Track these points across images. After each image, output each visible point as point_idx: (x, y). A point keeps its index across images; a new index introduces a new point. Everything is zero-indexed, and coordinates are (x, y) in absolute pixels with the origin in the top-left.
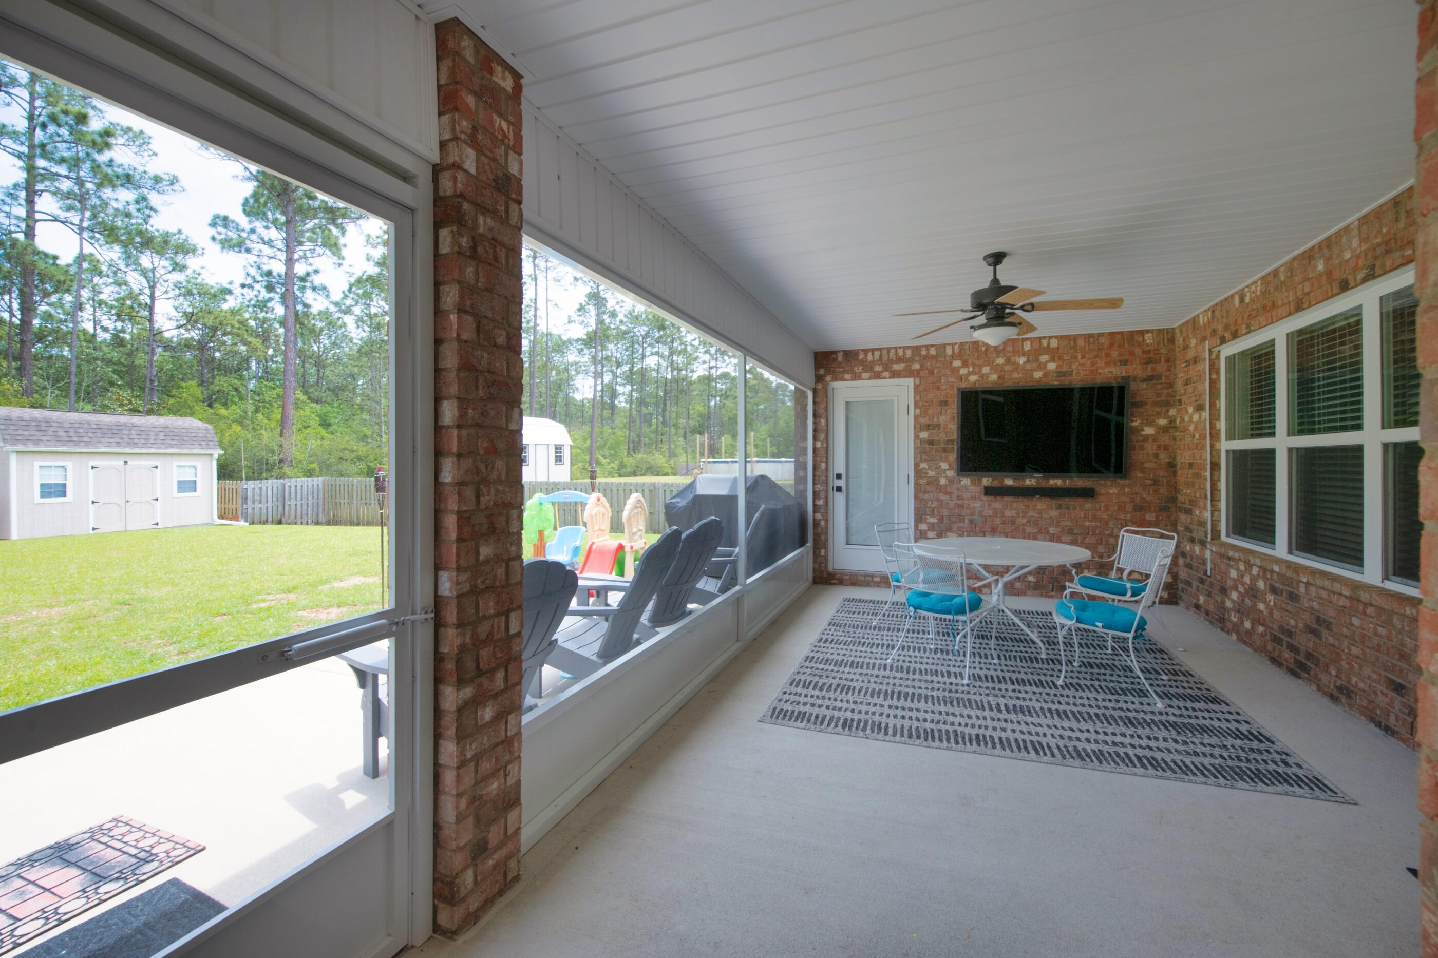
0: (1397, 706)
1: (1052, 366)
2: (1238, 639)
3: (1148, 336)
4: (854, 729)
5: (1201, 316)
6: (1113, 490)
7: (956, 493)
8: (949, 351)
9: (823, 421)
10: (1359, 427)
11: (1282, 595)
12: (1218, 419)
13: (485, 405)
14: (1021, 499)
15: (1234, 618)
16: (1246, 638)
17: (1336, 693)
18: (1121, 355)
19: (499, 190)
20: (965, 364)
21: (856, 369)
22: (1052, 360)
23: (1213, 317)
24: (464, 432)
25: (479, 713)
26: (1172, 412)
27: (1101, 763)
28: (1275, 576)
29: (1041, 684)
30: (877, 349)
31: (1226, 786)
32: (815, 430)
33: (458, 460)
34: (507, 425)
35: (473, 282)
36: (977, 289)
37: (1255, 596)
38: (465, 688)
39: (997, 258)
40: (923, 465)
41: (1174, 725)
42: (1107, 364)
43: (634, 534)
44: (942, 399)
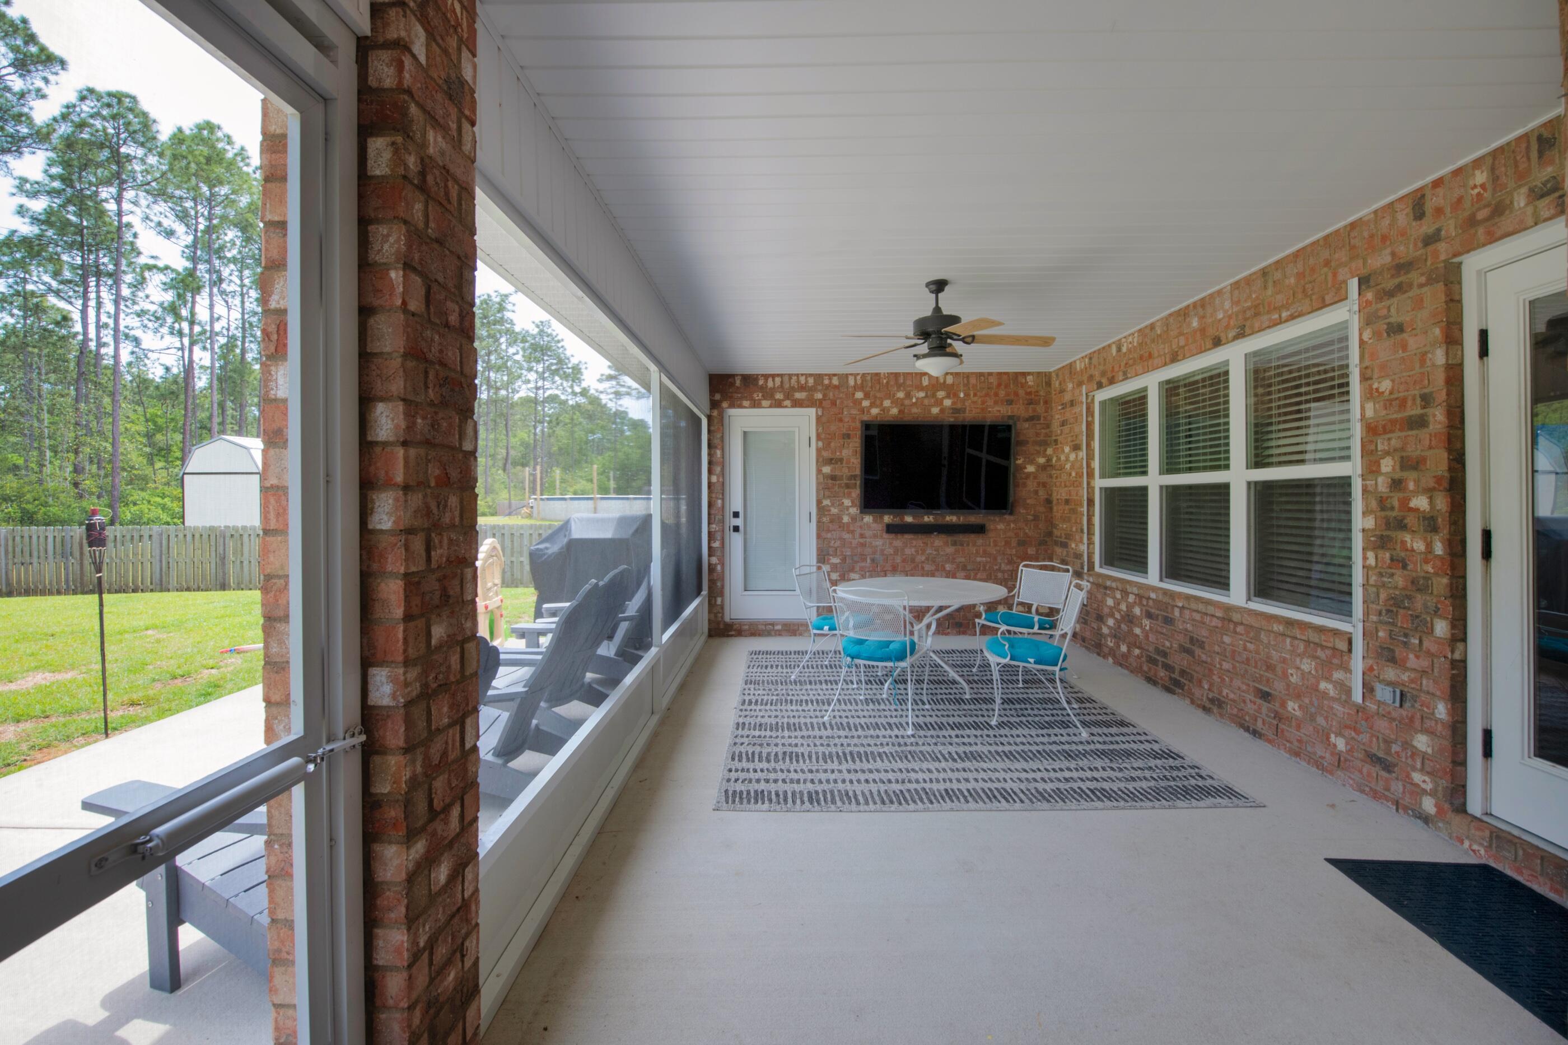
0: (1264, 710)
1: (947, 403)
2: (1114, 663)
3: (1029, 378)
4: (823, 803)
5: (1078, 362)
6: (1001, 526)
7: (858, 531)
8: (851, 382)
9: (719, 453)
10: (1227, 467)
11: (1157, 619)
12: (1093, 459)
13: (436, 413)
14: (920, 536)
15: (1110, 643)
16: (1122, 662)
17: (1208, 705)
18: (1007, 394)
19: (450, 99)
20: (867, 396)
21: (755, 395)
22: (948, 397)
23: (1090, 363)
24: (412, 452)
25: (433, 876)
26: (1049, 451)
27: (1064, 802)
28: (1151, 603)
29: (976, 726)
30: (778, 375)
31: (1170, 807)
32: (710, 463)
33: (405, 494)
34: (461, 444)
35: (421, 225)
36: (922, 316)
37: (1131, 622)
38: (416, 842)
39: (939, 286)
40: (826, 502)
41: (1104, 753)
42: (996, 403)
43: (489, 589)
44: (845, 431)
